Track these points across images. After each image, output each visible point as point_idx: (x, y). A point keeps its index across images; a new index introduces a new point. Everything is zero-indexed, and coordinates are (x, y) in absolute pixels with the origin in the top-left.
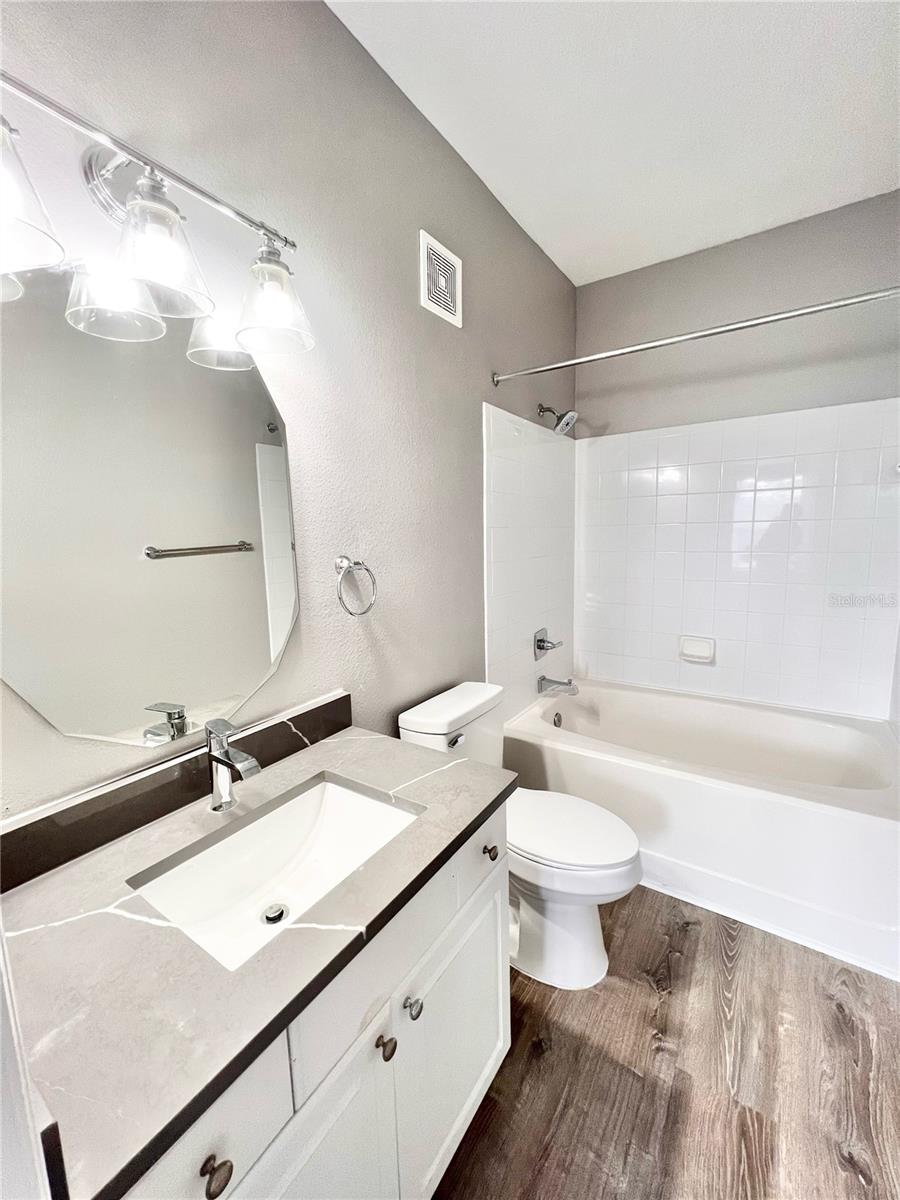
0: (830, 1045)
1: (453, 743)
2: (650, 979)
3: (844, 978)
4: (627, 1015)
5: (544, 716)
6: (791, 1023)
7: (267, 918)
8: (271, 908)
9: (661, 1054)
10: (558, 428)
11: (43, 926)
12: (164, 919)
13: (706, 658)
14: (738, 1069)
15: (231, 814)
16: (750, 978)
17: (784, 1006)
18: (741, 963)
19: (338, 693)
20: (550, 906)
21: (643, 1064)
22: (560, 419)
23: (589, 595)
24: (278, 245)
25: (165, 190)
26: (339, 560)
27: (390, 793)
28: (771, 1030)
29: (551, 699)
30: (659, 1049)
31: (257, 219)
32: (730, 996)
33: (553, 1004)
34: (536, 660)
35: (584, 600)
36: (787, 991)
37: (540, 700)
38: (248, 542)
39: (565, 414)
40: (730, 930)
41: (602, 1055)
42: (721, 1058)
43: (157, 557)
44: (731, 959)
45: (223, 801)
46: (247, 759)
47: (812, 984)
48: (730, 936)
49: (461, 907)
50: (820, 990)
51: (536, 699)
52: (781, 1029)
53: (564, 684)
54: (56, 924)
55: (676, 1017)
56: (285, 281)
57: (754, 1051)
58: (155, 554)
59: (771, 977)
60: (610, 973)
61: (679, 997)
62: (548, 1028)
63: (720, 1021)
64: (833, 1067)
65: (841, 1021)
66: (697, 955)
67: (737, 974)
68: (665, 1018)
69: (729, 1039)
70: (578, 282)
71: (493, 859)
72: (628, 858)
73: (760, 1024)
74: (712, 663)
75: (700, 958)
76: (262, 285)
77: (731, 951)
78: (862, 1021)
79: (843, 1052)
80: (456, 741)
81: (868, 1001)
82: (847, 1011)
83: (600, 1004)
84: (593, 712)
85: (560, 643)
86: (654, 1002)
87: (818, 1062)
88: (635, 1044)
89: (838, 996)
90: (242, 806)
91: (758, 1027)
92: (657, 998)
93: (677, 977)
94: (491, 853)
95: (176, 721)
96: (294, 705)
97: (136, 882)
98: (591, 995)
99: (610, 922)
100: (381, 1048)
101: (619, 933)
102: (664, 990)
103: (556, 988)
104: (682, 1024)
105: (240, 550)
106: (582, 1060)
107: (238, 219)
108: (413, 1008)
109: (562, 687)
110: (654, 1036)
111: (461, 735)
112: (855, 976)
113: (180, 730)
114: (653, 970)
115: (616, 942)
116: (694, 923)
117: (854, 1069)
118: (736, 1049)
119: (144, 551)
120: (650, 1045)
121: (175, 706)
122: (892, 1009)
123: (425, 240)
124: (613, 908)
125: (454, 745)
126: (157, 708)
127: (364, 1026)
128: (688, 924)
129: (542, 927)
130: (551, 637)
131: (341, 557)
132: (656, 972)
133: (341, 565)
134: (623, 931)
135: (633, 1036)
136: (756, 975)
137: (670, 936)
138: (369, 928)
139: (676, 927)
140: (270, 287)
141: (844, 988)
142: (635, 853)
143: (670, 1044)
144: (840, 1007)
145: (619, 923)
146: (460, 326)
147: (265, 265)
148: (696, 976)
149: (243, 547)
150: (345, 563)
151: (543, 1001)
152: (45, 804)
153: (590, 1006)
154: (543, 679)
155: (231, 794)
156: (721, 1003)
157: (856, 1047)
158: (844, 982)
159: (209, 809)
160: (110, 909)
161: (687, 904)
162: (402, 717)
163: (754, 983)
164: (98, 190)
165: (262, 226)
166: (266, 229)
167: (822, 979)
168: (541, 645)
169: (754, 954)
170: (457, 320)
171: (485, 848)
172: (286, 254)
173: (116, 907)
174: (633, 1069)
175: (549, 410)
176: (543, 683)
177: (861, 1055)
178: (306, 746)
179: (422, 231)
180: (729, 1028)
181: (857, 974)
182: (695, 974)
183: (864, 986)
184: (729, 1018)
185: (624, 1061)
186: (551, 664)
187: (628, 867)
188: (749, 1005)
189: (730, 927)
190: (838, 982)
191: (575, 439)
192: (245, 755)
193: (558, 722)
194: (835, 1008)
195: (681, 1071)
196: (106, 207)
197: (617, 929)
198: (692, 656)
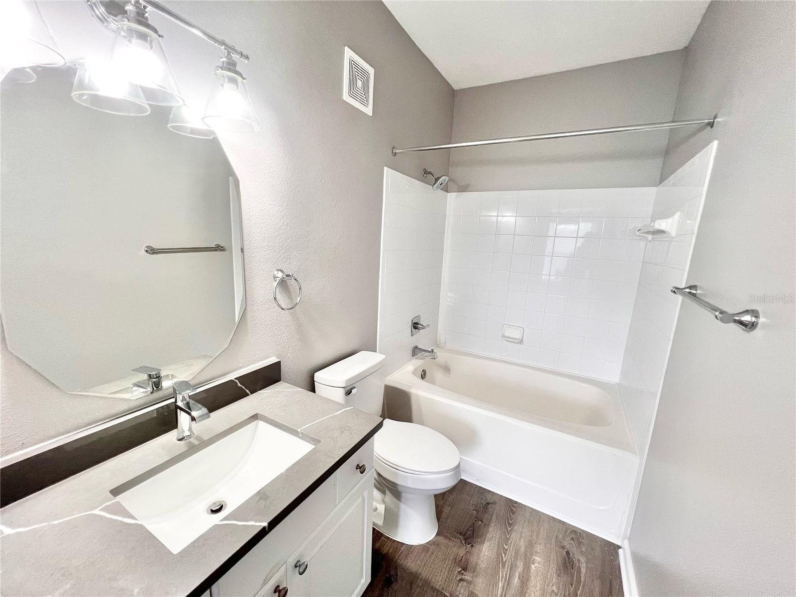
0: (559, 576)
1: (348, 393)
2: (461, 537)
3: (573, 536)
4: (444, 559)
5: (414, 373)
6: (539, 563)
7: (211, 510)
8: (214, 503)
9: (462, 582)
10: (436, 186)
11: (46, 524)
12: (133, 518)
13: (517, 339)
14: (505, 590)
15: (190, 443)
16: (520, 536)
17: (537, 553)
18: (516, 528)
19: (273, 360)
20: (403, 495)
21: (450, 589)
22: (437, 180)
23: (449, 295)
24: (235, 57)
25: (147, 15)
26: (276, 272)
27: (299, 430)
28: (527, 568)
29: (420, 360)
30: (461, 580)
31: (220, 38)
32: (506, 547)
33: (402, 552)
34: (412, 336)
35: (447, 298)
36: (540, 544)
37: (412, 361)
38: (222, 246)
39: (441, 177)
40: (512, 506)
41: (427, 583)
42: (496, 585)
43: (154, 253)
44: (510, 525)
45: (185, 435)
46: (201, 409)
47: (554, 540)
48: (512, 510)
49: (339, 503)
50: (559, 543)
51: (410, 360)
52: (533, 566)
53: (429, 352)
54: (56, 522)
55: (473, 559)
56: (239, 84)
57: (516, 581)
58: (152, 251)
59: (532, 536)
60: (438, 534)
61: (477, 548)
62: (396, 568)
63: (499, 561)
64: (558, 589)
65: (567, 561)
66: (491, 524)
67: (513, 533)
68: (467, 561)
69: (503, 573)
70: (456, 87)
71: (362, 473)
72: (452, 468)
73: (522, 564)
74: (521, 342)
75: (492, 525)
76: (222, 85)
77: (511, 520)
78: (579, 560)
79: (565, 578)
80: (351, 392)
81: (583, 549)
82: (571, 555)
83: (430, 553)
84: (446, 369)
85: (428, 325)
86: (462, 552)
87: (551, 585)
88: (447, 577)
89: (567, 546)
90: (198, 438)
91: (520, 565)
92: (464, 549)
93: (478, 537)
94: (361, 469)
95: (154, 380)
96: (241, 368)
97: (116, 492)
98: (425, 548)
99: (441, 502)
100: (277, 594)
101: (446, 510)
102: (468, 544)
103: (404, 544)
104: (477, 564)
105: (216, 250)
106: (414, 587)
107: (205, 38)
108: (301, 567)
109: (427, 354)
110: (459, 572)
111: (354, 388)
112: (579, 534)
113: (157, 385)
114: (464, 532)
115: (444, 515)
116: (492, 504)
117: (569, 589)
118: (505, 579)
119: (144, 248)
120: (457, 577)
121: (154, 369)
122: (596, 554)
123: (348, 53)
124: (444, 496)
125: (349, 394)
126: (141, 370)
127: (265, 582)
128: (488, 504)
129: (398, 507)
130: (423, 322)
131: (278, 270)
132: (466, 533)
133: (277, 276)
134: (449, 508)
135: (446, 573)
136: (523, 535)
137: (477, 512)
138: (270, 524)
139: (481, 506)
140: (228, 86)
141: (572, 542)
142: (457, 464)
143: (468, 576)
144: (568, 553)
145: (448, 503)
146: (371, 115)
147: (224, 72)
148: (489, 536)
149: (219, 248)
150: (280, 275)
151: (396, 551)
152: (53, 439)
153: (423, 555)
154: (416, 347)
155: (190, 429)
156: (501, 551)
157: (572, 577)
158: (572, 539)
159: (175, 440)
160: (97, 512)
161: (489, 491)
162: (316, 375)
163: (522, 539)
164: (96, 6)
165: (223, 43)
166: (226, 45)
167: (560, 537)
168: (416, 326)
169: (525, 522)
170: (369, 111)
171: (358, 465)
172: (242, 65)
173: (100, 510)
174: (444, 592)
175: (430, 173)
176: (416, 351)
177: (574, 581)
178: (248, 395)
179: (346, 48)
180: (503, 566)
181: (580, 534)
182: (488, 534)
183: (583, 541)
184: (504, 560)
185: (439, 587)
186: (422, 339)
187: (453, 472)
188: (517, 553)
189: (512, 505)
190: (569, 538)
191: (448, 192)
192: (200, 406)
193: (423, 376)
194: (565, 553)
195: (472, 592)
196: (102, 20)
197: (446, 507)
198: (509, 338)
